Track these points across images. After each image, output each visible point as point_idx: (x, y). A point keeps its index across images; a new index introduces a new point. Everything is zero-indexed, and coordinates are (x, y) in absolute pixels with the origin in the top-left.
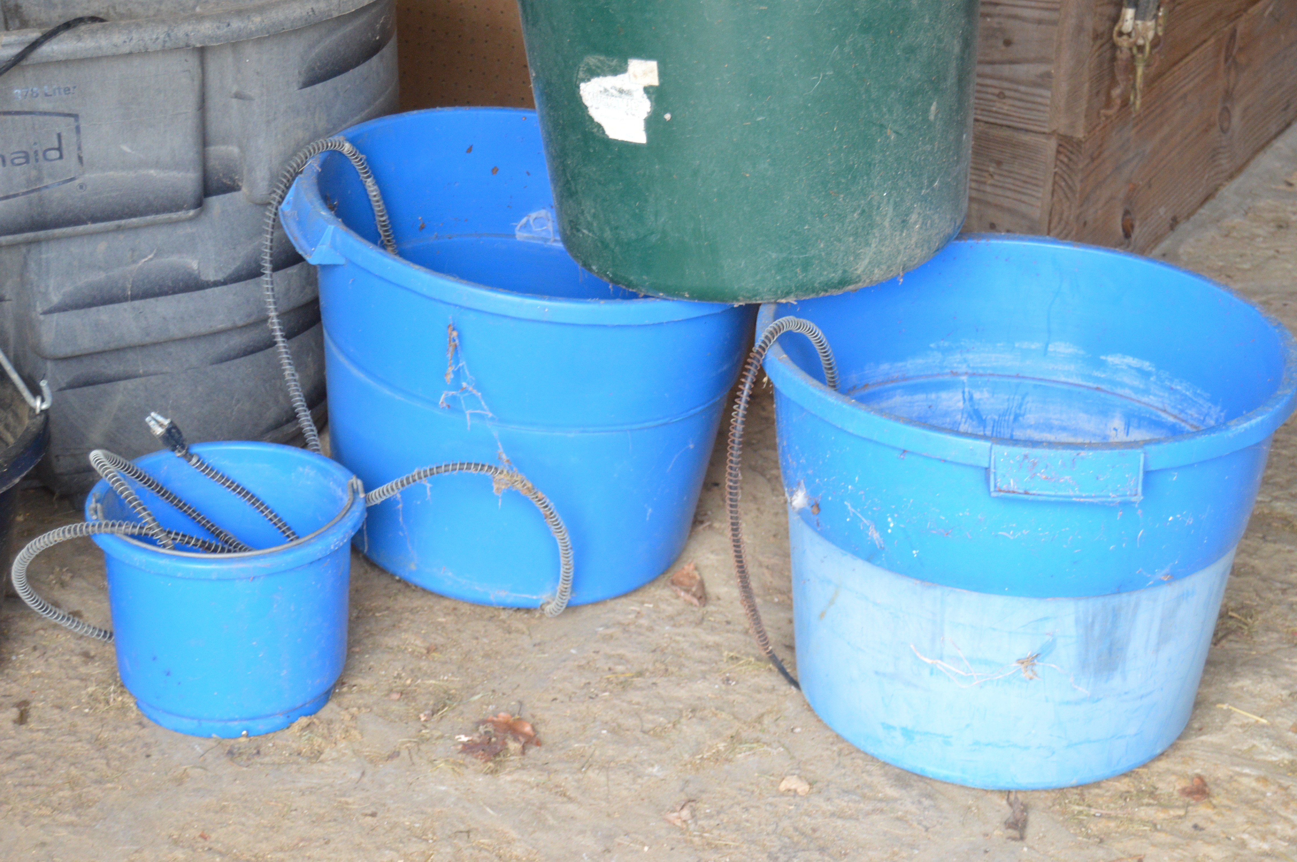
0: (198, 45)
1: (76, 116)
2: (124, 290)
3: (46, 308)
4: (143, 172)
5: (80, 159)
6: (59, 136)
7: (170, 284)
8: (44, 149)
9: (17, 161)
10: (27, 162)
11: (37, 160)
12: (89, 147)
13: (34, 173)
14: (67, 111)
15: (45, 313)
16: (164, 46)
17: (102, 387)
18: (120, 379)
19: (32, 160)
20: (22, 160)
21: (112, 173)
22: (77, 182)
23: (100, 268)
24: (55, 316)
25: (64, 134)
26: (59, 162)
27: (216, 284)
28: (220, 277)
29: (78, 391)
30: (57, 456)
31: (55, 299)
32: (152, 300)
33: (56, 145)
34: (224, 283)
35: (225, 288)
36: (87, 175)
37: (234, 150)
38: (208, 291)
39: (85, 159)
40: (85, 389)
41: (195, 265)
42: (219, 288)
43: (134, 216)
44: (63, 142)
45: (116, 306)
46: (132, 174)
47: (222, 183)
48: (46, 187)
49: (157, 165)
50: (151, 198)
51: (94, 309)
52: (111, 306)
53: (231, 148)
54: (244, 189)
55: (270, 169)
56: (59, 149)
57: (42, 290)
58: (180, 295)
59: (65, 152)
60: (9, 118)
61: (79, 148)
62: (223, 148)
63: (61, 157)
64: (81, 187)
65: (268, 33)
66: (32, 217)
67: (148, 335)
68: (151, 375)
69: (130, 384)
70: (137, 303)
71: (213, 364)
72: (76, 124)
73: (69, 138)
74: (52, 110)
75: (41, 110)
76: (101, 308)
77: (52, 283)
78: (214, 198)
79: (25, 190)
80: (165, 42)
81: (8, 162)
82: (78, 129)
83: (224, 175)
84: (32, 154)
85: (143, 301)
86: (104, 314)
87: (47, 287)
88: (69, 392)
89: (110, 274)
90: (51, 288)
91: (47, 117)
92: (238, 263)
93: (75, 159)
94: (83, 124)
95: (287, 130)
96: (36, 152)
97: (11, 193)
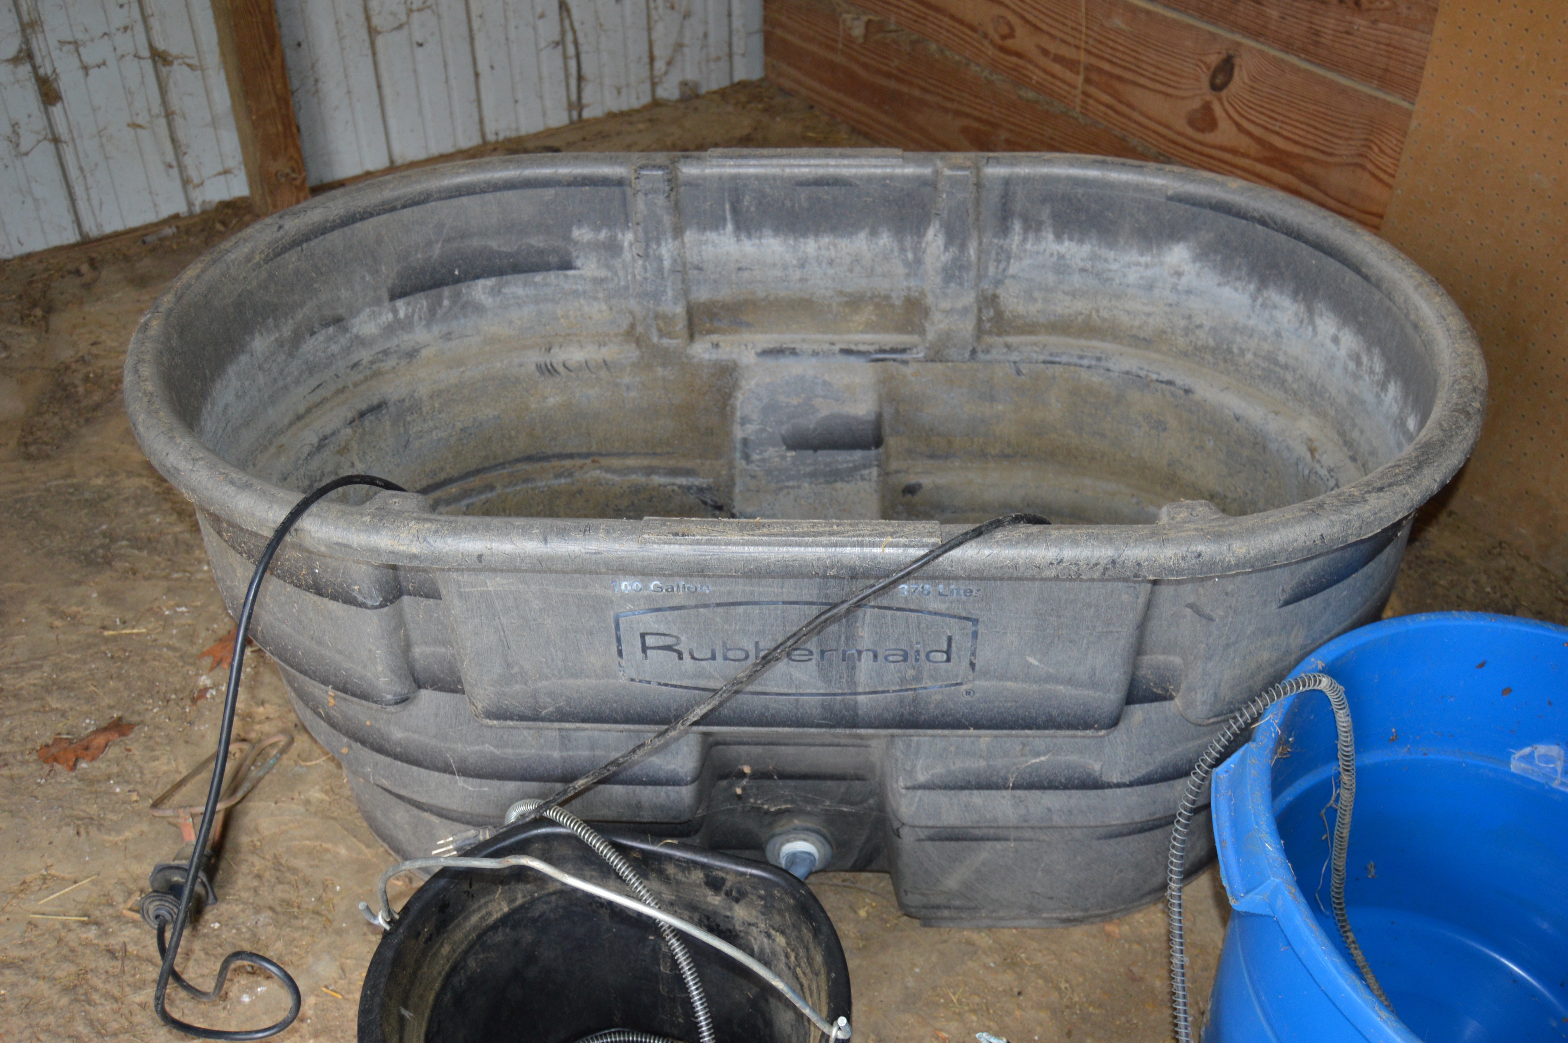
0: (1151, 578)
1: (975, 621)
2: (1006, 779)
3: (909, 784)
4: (1048, 686)
5: (972, 665)
6: (950, 639)
7: (1063, 780)
8: (928, 649)
9: (891, 658)
10: (905, 660)
11: (917, 660)
12: (986, 654)
13: (911, 673)
14: (964, 614)
15: (907, 788)
16: (1104, 574)
17: (966, 843)
18: (988, 839)
19: (911, 659)
20: (900, 658)
21: (1009, 684)
22: (964, 687)
23: (981, 756)
24: (919, 792)
25: (956, 638)
26: (944, 666)
27: (1119, 785)
28: (1127, 779)
29: (938, 843)
30: (905, 891)
31: (922, 777)
32: (1038, 792)
33: (945, 648)
34: (1131, 784)
35: (1129, 790)
36: (977, 682)
37: (1177, 660)
38: (1108, 791)
39: (977, 668)
40: (947, 843)
41: (1097, 767)
42: (1123, 789)
43: (1030, 728)
44: (953, 645)
45: (993, 792)
46: (1035, 687)
47: (1152, 692)
48: (925, 688)
49: (1070, 681)
50: (1055, 713)
51: (967, 792)
52: (987, 792)
53: (1171, 658)
54: (1177, 701)
55: (1216, 695)
56: (948, 652)
57: (908, 768)
58: (1073, 791)
59: (954, 656)
60: (888, 612)
61: (973, 654)
62: (1161, 658)
63: (948, 660)
64: (968, 693)
65: (1252, 567)
66: (902, 715)
67: (1025, 821)
68: (1026, 840)
69: (998, 845)
70: (1019, 793)
71: (1099, 838)
72: (974, 629)
73: (962, 643)
74: (944, 611)
75: (931, 609)
76: (975, 792)
77: (920, 763)
78: (1137, 706)
79: (898, 688)
80: (1106, 569)
81: (880, 658)
82: (975, 635)
83: (1155, 684)
84: (912, 653)
85: (1026, 792)
86: (978, 798)
87: (914, 766)
88: (928, 845)
89: (992, 763)
90: (918, 768)
91: (937, 618)
92: (1151, 768)
93: (965, 664)
94: (981, 629)
95: (1250, 653)
96: (918, 652)
97: (880, 689)
